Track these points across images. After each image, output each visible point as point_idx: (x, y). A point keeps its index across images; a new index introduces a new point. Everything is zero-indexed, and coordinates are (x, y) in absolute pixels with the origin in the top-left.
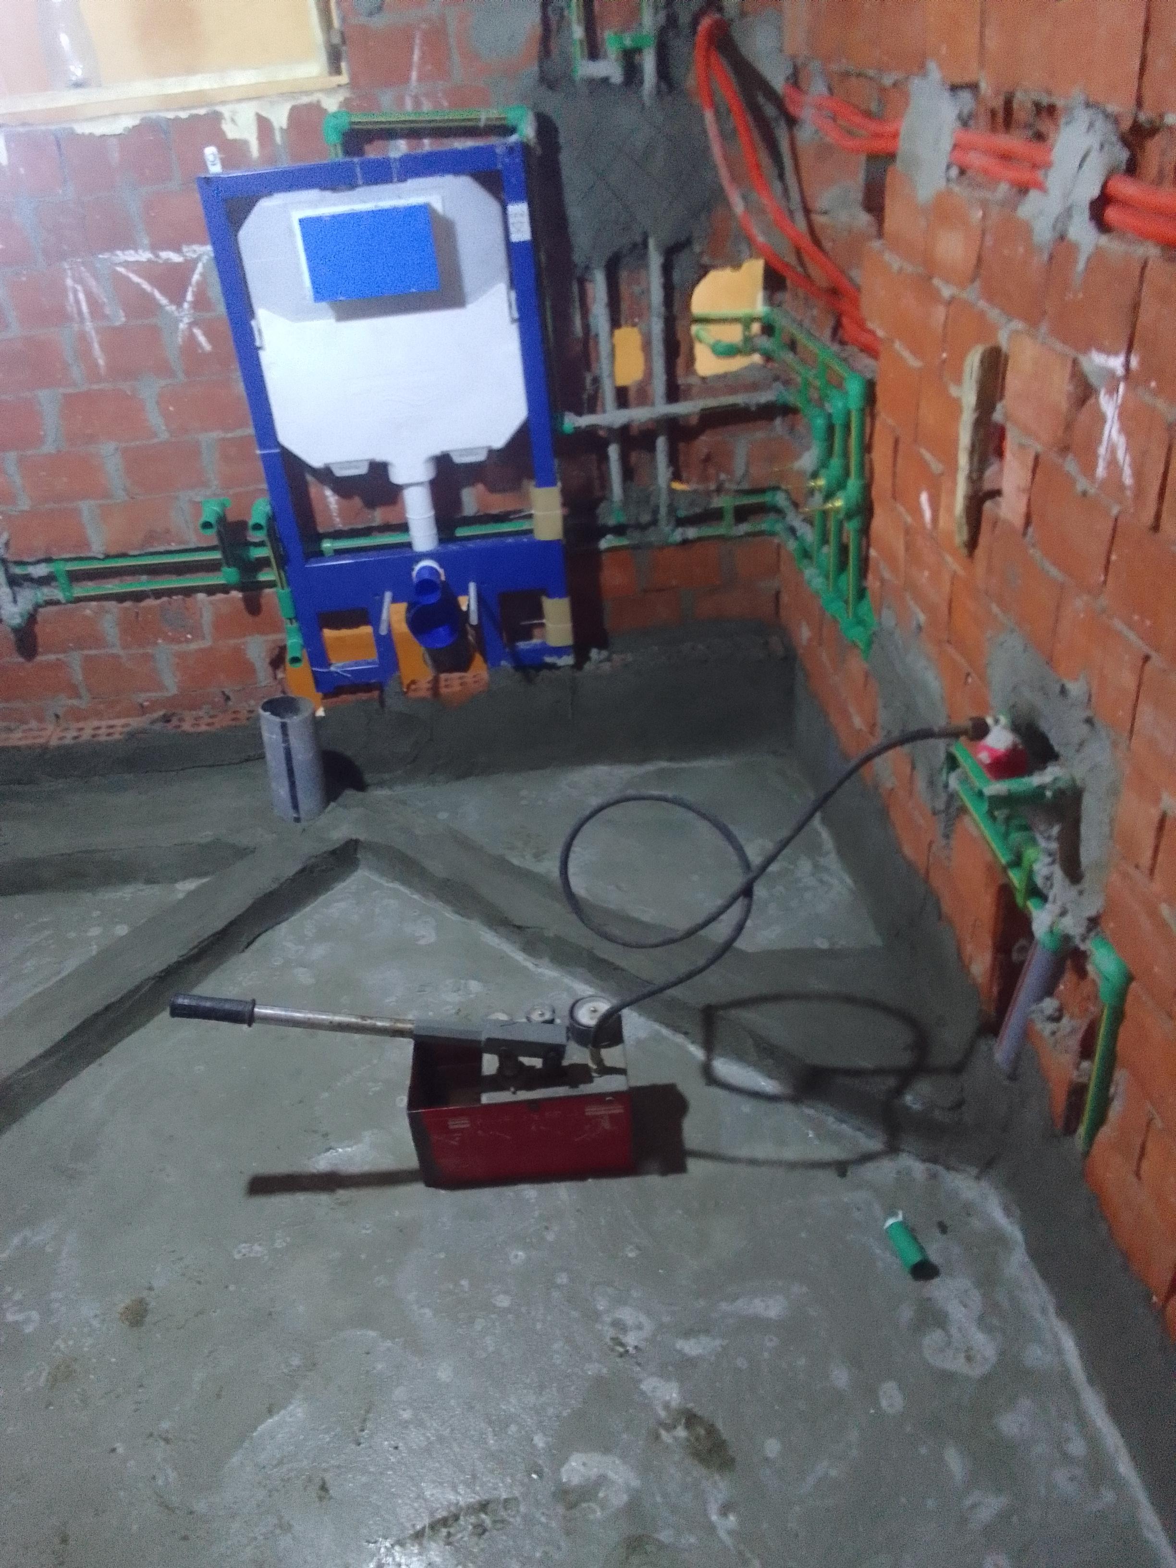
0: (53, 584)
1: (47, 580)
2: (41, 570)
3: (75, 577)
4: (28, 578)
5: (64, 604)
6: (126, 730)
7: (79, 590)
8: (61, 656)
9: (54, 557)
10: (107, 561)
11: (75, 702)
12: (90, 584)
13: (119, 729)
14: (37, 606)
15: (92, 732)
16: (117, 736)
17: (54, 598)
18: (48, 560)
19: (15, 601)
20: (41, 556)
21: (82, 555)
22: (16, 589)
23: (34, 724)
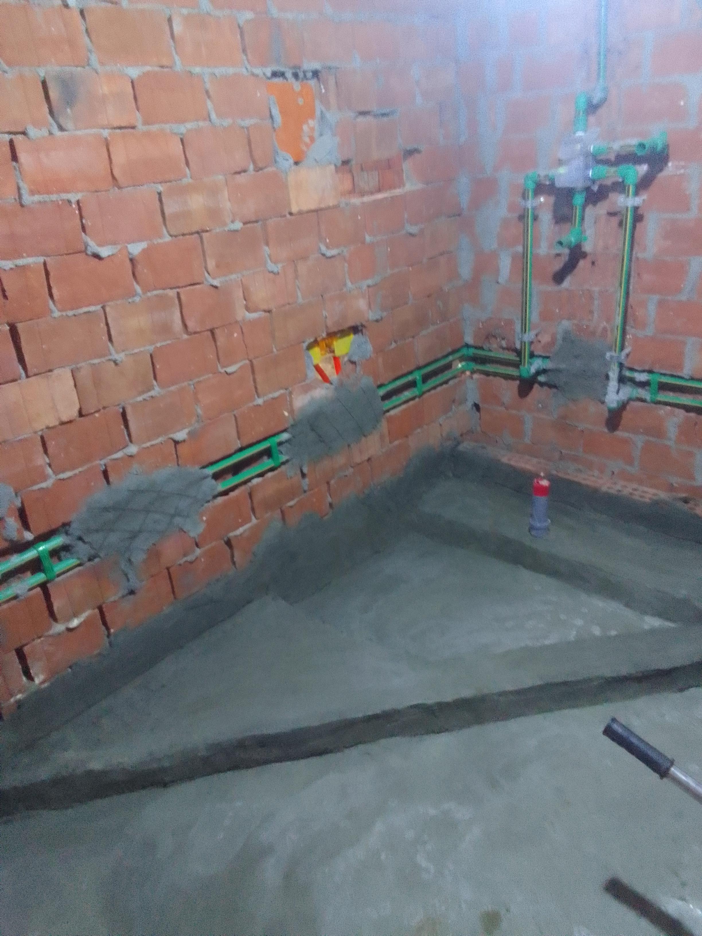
0: (647, 388)
1: (644, 385)
2: (642, 377)
3: (663, 387)
4: (632, 380)
5: (649, 403)
6: (655, 498)
7: (663, 397)
8: (631, 436)
9: (655, 370)
10: (690, 381)
11: (628, 468)
12: (671, 394)
13: (650, 496)
14: (630, 400)
15: (631, 491)
16: (647, 500)
17: (643, 397)
18: (650, 372)
19: (618, 392)
20: (647, 368)
21: (675, 374)
22: (621, 385)
23: (596, 473)
